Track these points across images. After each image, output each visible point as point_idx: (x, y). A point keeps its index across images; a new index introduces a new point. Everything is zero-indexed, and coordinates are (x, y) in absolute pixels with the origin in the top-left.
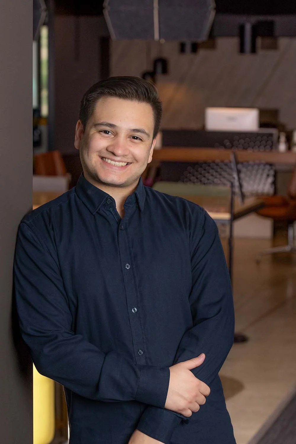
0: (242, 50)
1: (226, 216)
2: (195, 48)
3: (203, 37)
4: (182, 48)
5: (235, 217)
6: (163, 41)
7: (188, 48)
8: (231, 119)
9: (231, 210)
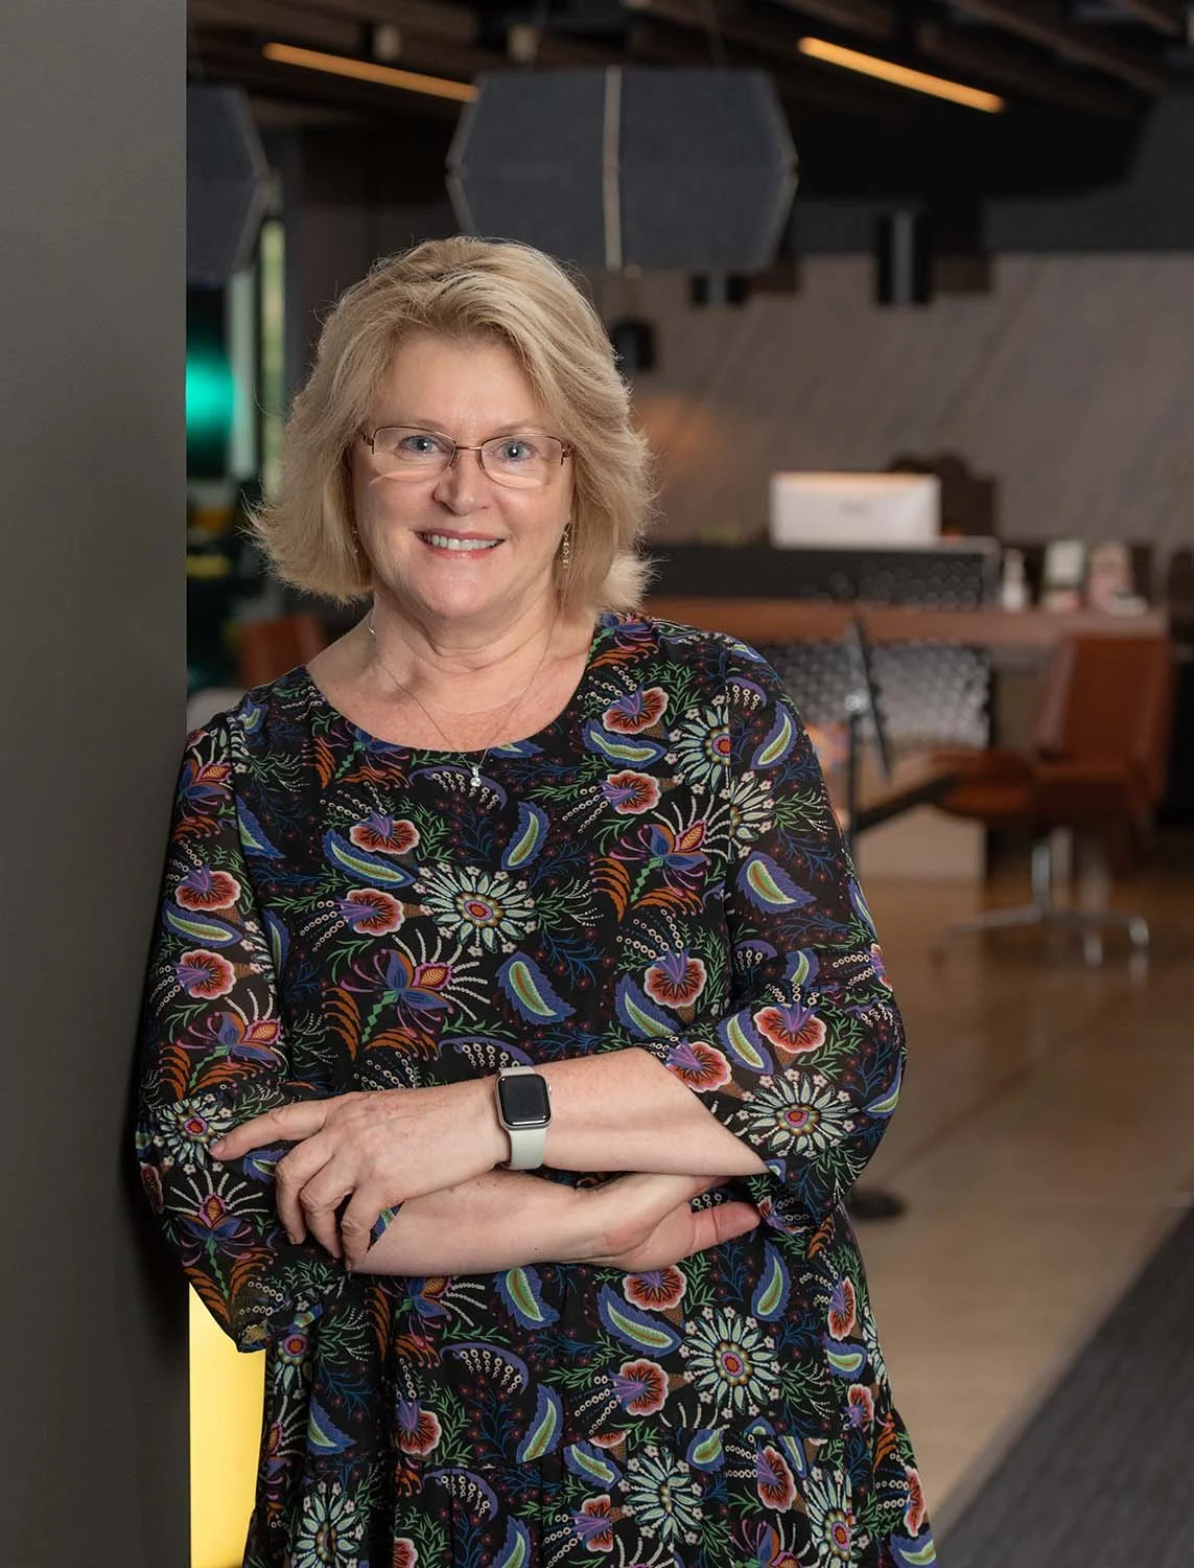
0: (884, 293)
2: (739, 291)
3: (760, 258)
4: (699, 292)
5: (863, 821)
6: (634, 271)
7: (717, 290)
8: (854, 509)
9: (849, 798)
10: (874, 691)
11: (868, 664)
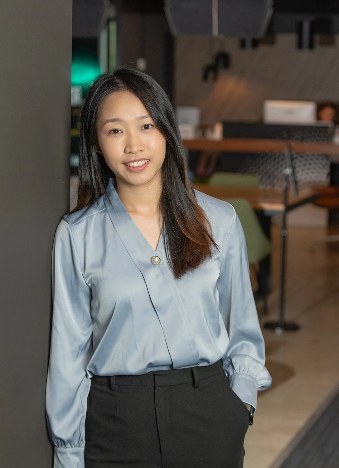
0: (300, 45)
1: (279, 207)
2: (255, 44)
3: (261, 32)
4: (243, 44)
5: (290, 208)
6: (222, 37)
7: (249, 44)
8: (290, 112)
9: (285, 201)
10: (294, 168)
11: (292, 159)
